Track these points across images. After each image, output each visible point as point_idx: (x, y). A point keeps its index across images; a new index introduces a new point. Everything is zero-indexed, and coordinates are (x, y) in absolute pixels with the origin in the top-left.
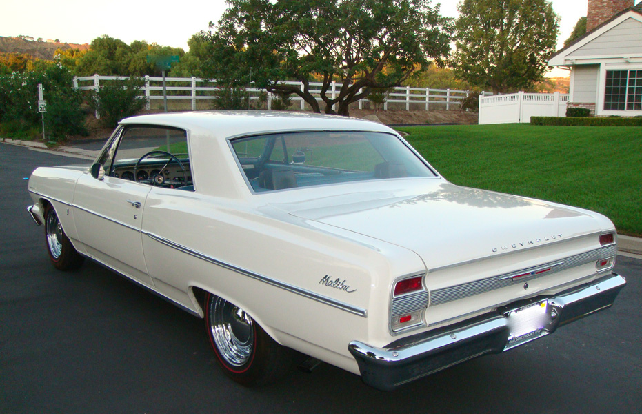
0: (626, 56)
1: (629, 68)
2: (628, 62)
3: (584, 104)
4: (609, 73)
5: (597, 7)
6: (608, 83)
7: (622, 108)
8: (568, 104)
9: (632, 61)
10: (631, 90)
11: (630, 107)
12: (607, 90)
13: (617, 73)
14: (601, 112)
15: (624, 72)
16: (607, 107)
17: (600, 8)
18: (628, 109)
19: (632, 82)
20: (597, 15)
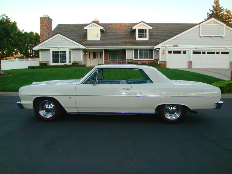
0: (59, 47)
1: (60, 50)
2: (59, 49)
3: (45, 62)
4: (53, 52)
5: (43, 32)
6: (53, 55)
7: (58, 62)
8: (40, 62)
9: (60, 48)
10: (61, 57)
11: (61, 62)
12: (53, 57)
13: (56, 52)
14: (52, 64)
15: (58, 52)
16: (53, 62)
17: (44, 32)
18: (60, 62)
19: (60, 55)
20: (43, 34)
